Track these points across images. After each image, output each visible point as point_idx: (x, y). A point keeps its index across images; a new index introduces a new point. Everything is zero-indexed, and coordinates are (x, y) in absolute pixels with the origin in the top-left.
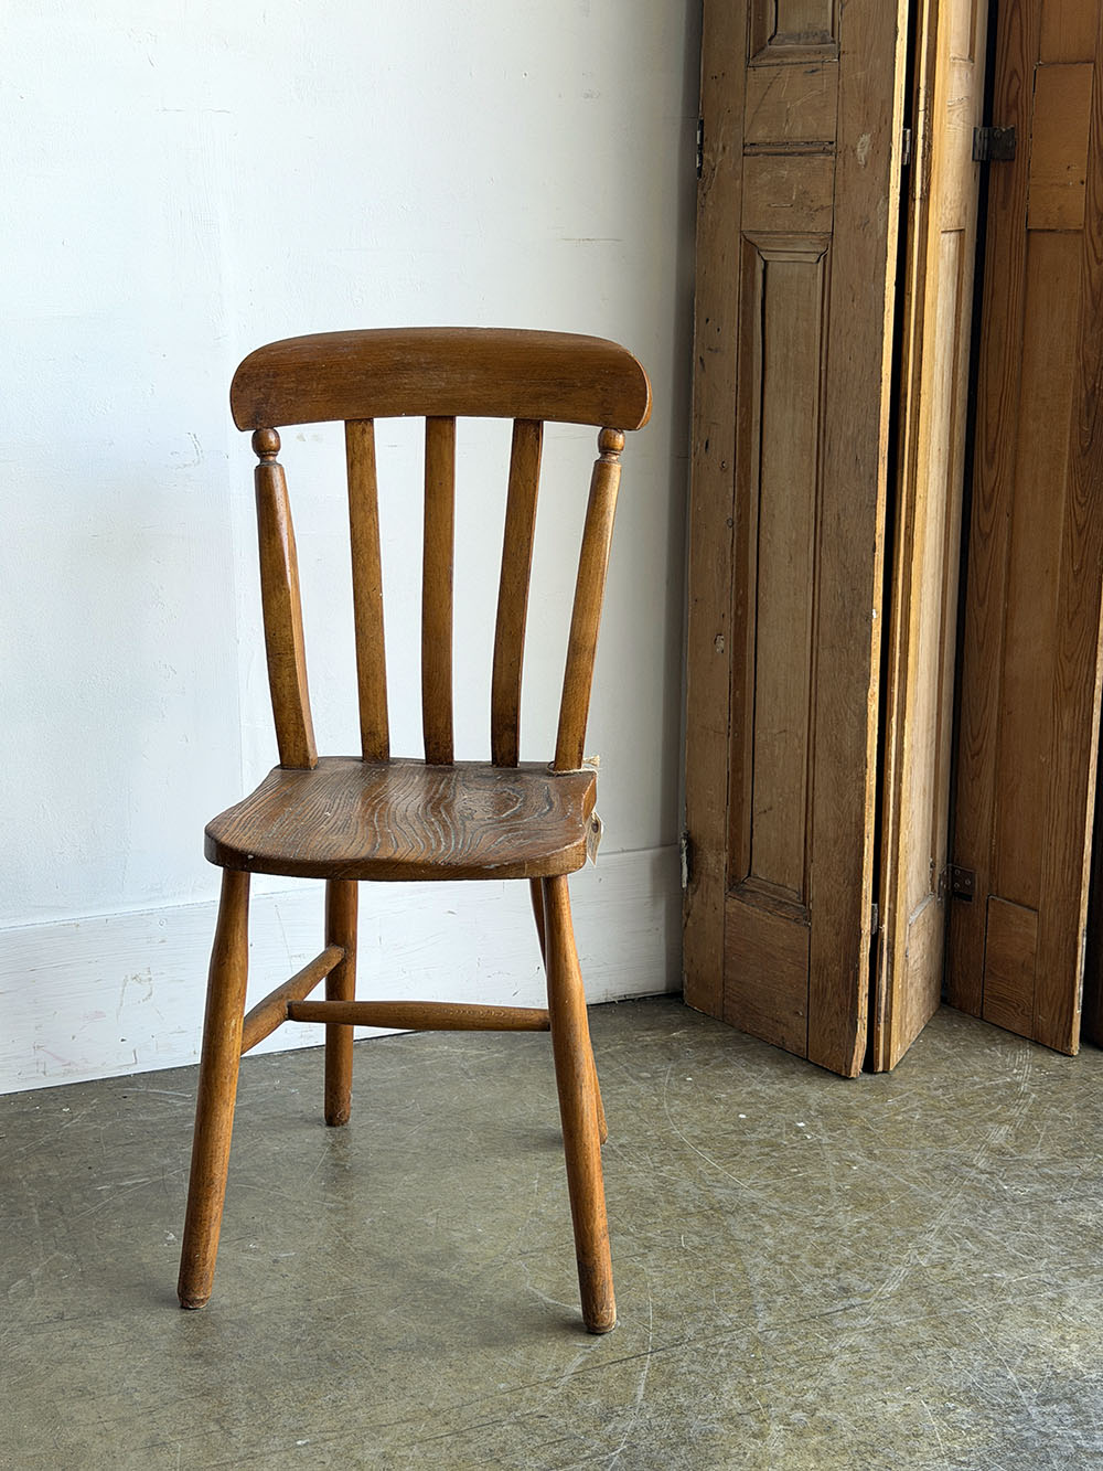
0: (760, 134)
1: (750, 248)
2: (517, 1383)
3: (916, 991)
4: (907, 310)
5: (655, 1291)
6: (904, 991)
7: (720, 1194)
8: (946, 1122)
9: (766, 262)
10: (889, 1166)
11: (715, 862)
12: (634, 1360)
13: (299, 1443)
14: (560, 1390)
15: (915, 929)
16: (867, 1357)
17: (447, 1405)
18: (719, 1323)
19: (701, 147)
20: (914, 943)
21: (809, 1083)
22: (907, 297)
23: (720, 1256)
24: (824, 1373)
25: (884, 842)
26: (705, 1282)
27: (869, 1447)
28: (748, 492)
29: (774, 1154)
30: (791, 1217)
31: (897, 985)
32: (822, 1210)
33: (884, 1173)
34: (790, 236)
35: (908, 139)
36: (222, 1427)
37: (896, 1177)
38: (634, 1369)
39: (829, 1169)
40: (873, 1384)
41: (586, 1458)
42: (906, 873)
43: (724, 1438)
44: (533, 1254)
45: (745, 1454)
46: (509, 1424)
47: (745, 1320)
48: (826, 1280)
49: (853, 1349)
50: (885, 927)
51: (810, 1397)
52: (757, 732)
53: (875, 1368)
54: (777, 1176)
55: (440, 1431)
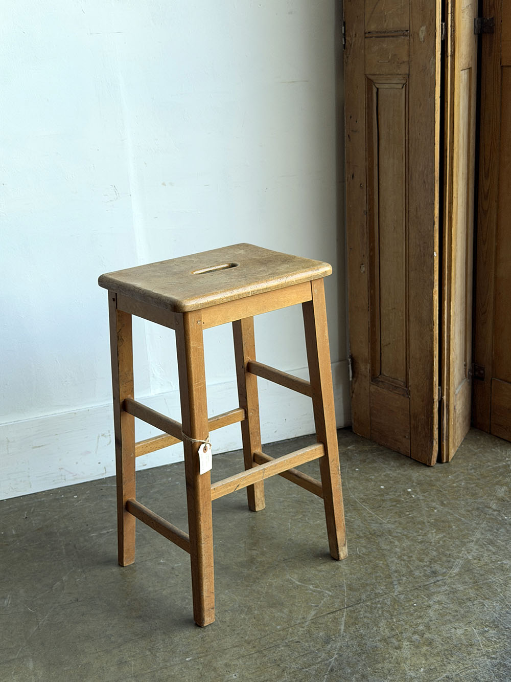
0: (373, 27)
1: (370, 83)
2: (285, 625)
3: (460, 423)
4: (446, 109)
5: (347, 576)
6: (454, 425)
7: (374, 526)
8: (476, 486)
9: (378, 89)
10: (451, 509)
11: (365, 368)
12: (339, 612)
13: (187, 659)
14: (305, 628)
15: (458, 396)
16: (446, 606)
17: (253, 638)
18: (377, 591)
19: (345, 34)
20: (458, 403)
21: (412, 469)
22: (446, 104)
23: (375, 558)
24: (427, 615)
25: (443, 358)
26: (369, 571)
27: (450, 652)
28: (373, 198)
29: (398, 505)
30: (408, 538)
31: (451, 423)
32: (422, 533)
33: (449, 513)
34: (389, 76)
35: (443, 27)
36: (152, 653)
37: (455, 515)
38: (339, 616)
39: (424, 512)
40: (449, 620)
41: (319, 663)
42: (454, 371)
43: (382, 649)
44: (290, 560)
45: (392, 657)
46: (283, 646)
47: (389, 590)
48: (425, 568)
49: (439, 603)
50: (445, 397)
51: (421, 627)
52: (382, 309)
53: (450, 612)
54: (400, 517)
55: (251, 651)
